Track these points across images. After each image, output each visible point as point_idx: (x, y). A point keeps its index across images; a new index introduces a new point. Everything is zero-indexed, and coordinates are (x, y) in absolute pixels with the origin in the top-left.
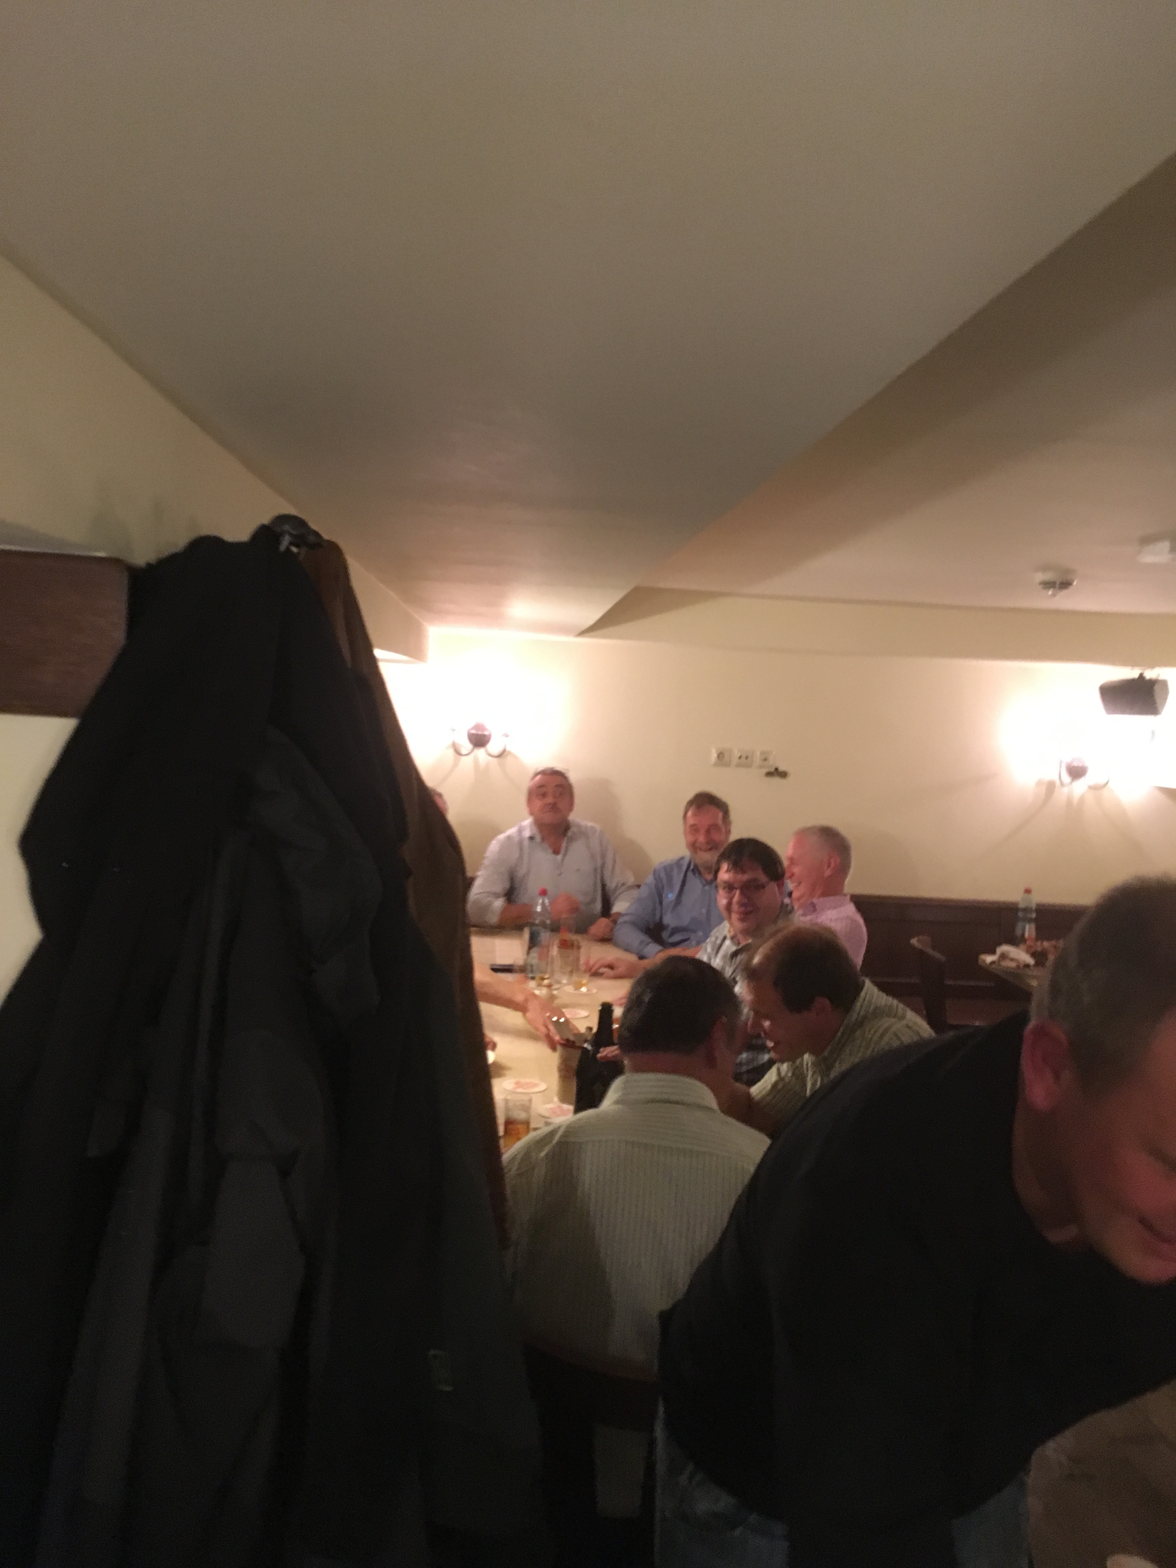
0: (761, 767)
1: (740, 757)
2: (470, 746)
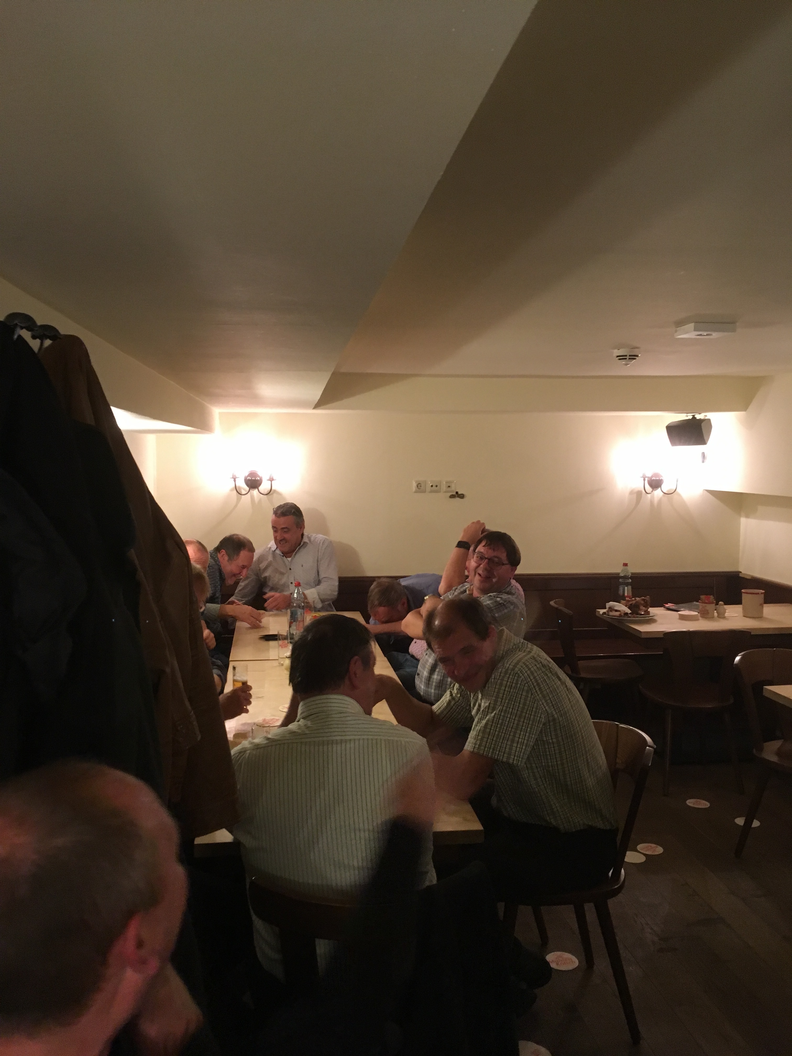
0: (446, 492)
1: (432, 486)
2: (247, 489)
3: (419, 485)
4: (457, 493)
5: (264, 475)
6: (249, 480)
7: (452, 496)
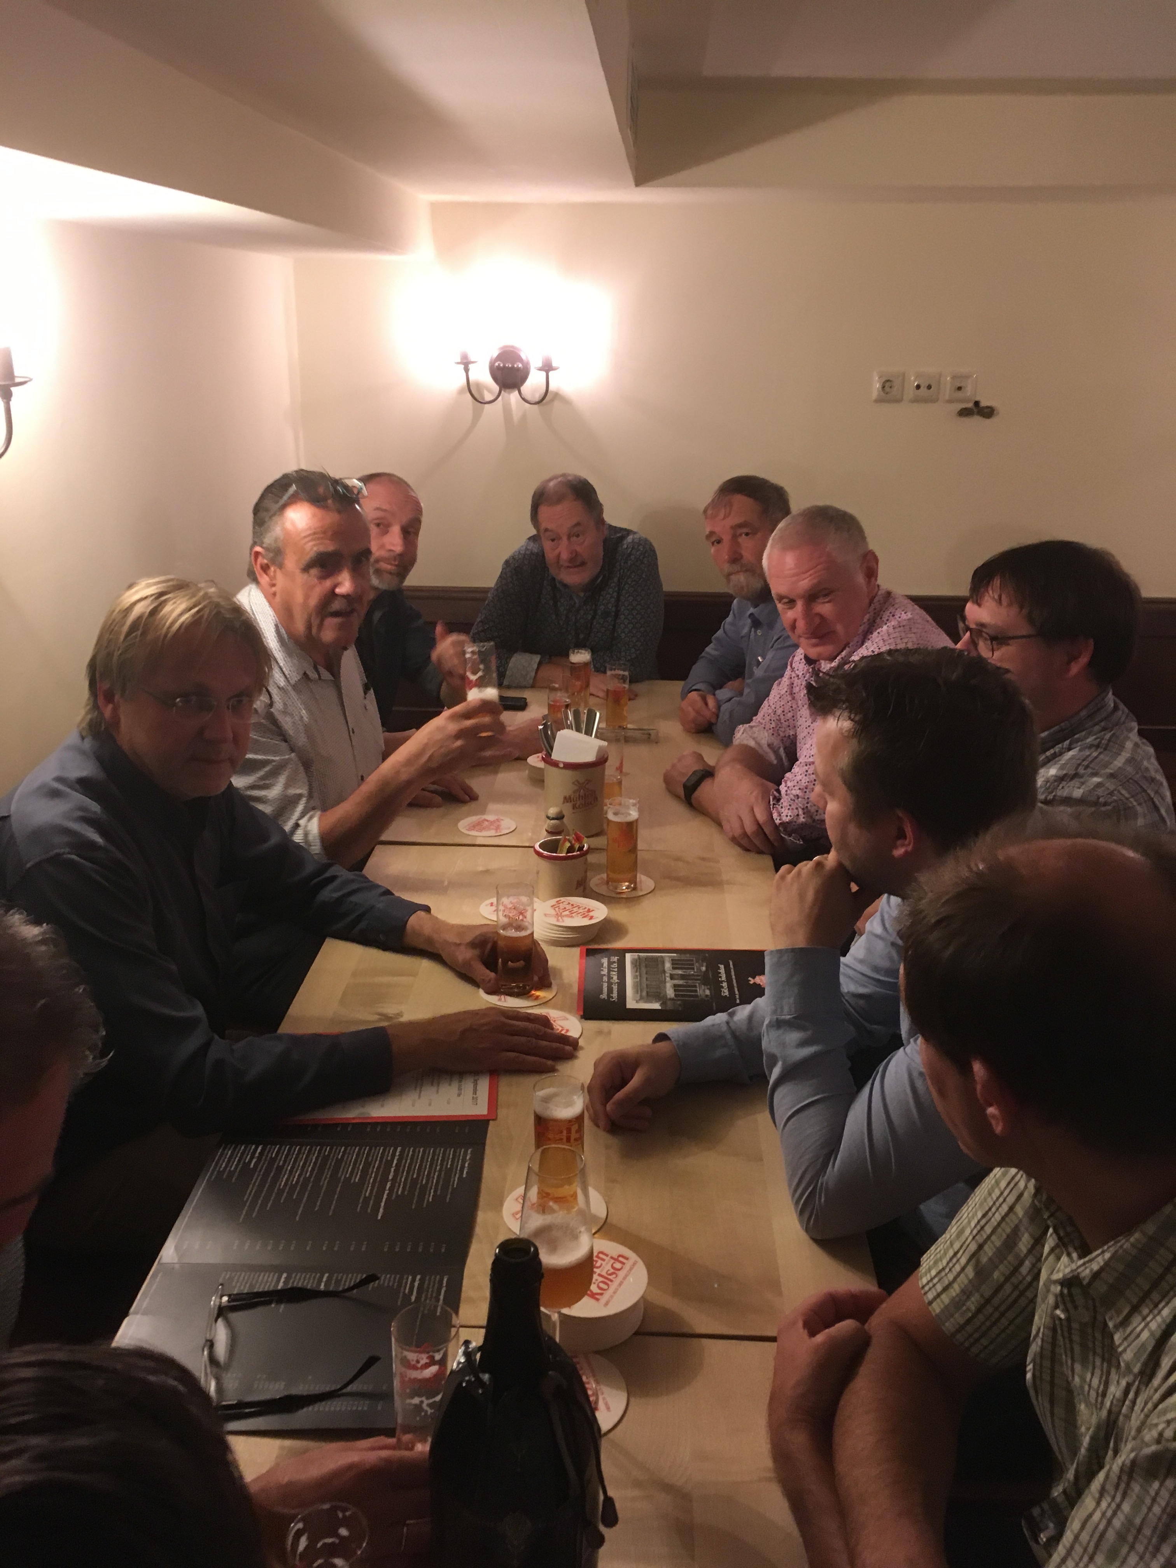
0: (950, 401)
1: (918, 387)
2: (496, 388)
3: (887, 385)
4: (977, 403)
5: (532, 356)
6: (499, 368)
7: (964, 413)
